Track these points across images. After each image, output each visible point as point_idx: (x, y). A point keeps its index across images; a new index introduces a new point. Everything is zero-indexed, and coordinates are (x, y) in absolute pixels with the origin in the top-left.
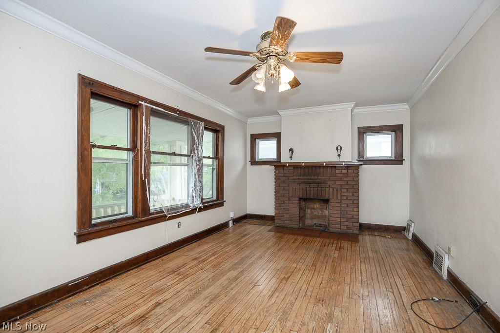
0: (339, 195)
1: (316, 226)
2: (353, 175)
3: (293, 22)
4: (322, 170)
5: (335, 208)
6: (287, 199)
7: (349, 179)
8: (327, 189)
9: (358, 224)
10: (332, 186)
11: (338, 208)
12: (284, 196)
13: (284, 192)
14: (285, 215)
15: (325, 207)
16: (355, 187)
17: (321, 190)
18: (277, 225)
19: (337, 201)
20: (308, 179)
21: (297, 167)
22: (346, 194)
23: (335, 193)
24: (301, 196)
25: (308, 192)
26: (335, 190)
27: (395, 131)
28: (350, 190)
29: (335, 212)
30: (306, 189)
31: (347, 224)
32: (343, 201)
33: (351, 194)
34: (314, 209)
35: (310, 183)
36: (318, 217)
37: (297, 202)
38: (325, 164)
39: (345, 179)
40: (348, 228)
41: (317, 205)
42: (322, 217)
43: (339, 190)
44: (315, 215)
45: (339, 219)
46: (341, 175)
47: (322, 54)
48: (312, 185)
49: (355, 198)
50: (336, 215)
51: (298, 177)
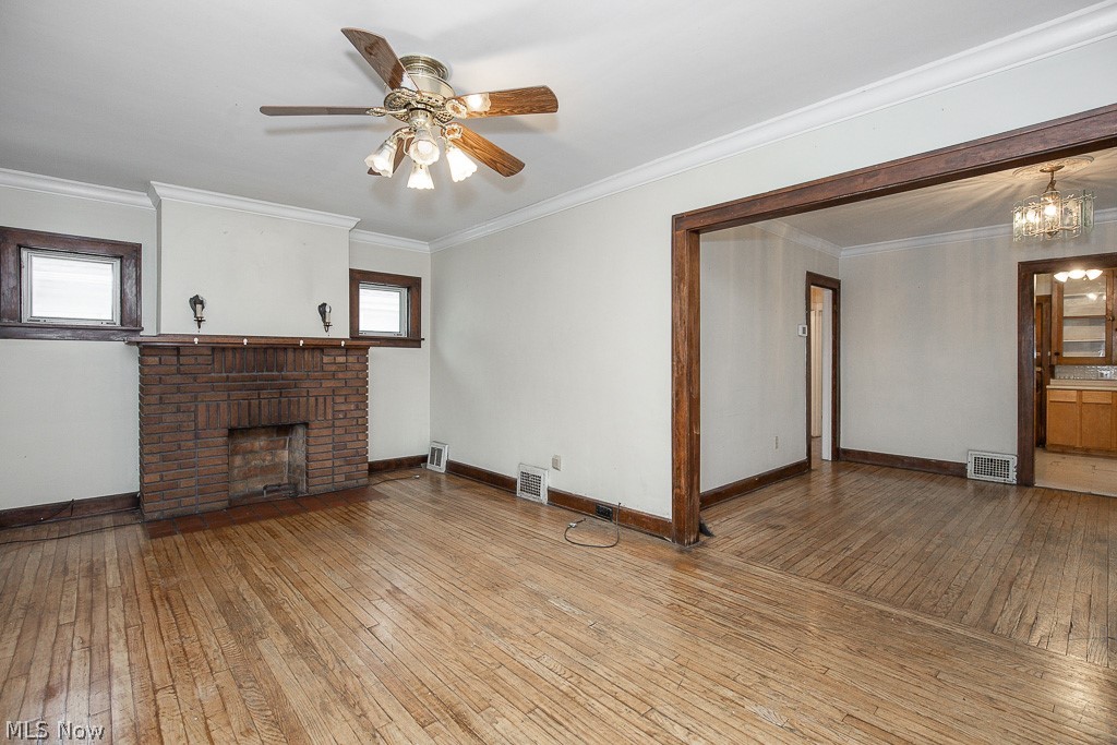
0: (329, 411)
1: (267, 492)
2: (357, 366)
3: (557, 107)
4: (290, 354)
5: (321, 440)
6: (191, 435)
7: (349, 375)
8: (303, 400)
9: (366, 466)
10: (313, 392)
11: (327, 439)
12: (179, 429)
13: (181, 416)
14: (183, 483)
15: (282, 442)
16: (361, 390)
17: (290, 402)
18: (156, 515)
19: (325, 425)
20: (255, 379)
21: (224, 349)
22: (343, 407)
23: (321, 407)
24: (234, 424)
25: (255, 411)
26: (321, 400)
27: (409, 289)
28: (353, 399)
29: (321, 449)
30: (249, 404)
31: (346, 469)
32: (337, 423)
33: (352, 407)
34: (251, 452)
35: (259, 389)
36: (264, 470)
37: (221, 440)
38: (302, 342)
39: (340, 375)
40: (348, 478)
41: (260, 443)
42: (274, 468)
43: (329, 400)
44: (256, 467)
45: (329, 464)
46: (334, 368)
47: (497, 151)
48: (264, 394)
49: (360, 413)
50: (324, 456)
51: (225, 375)
